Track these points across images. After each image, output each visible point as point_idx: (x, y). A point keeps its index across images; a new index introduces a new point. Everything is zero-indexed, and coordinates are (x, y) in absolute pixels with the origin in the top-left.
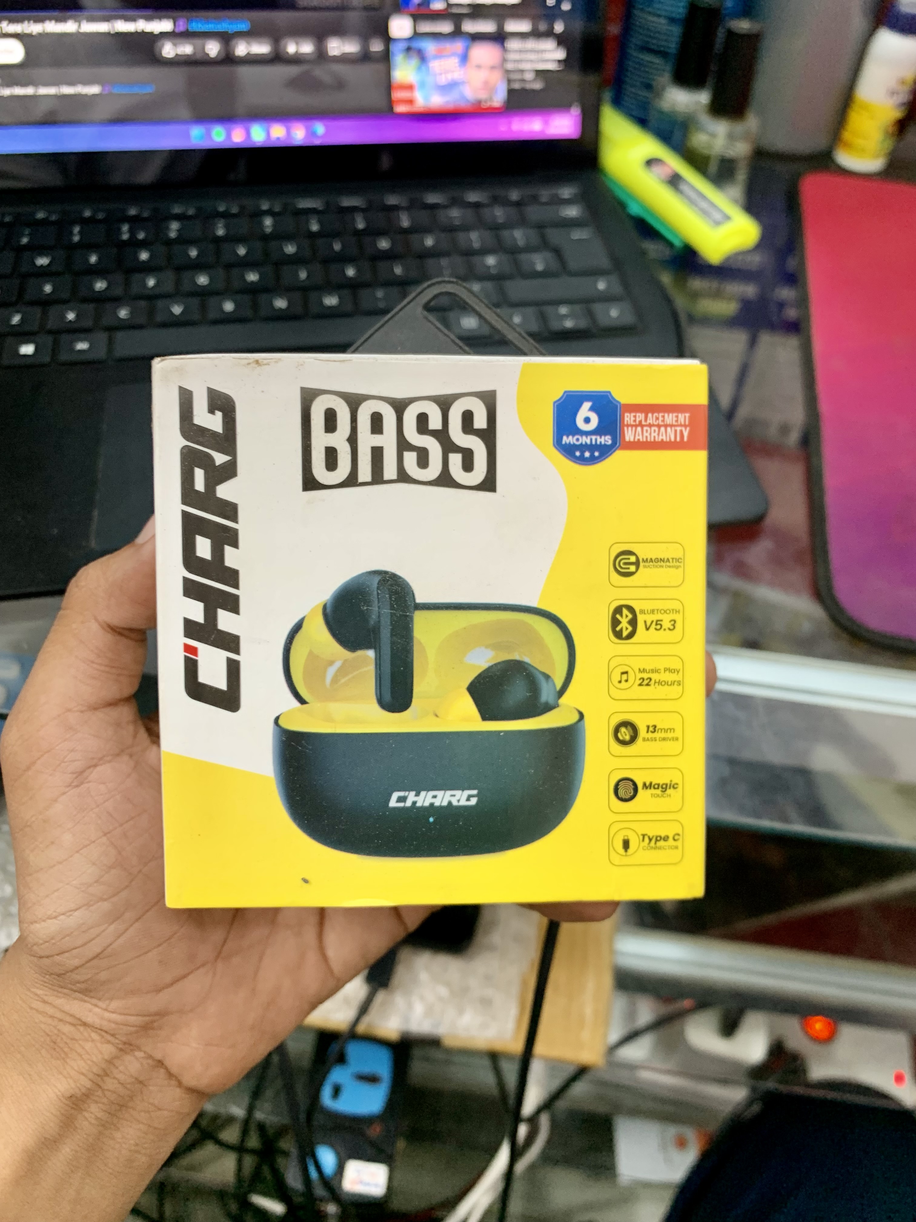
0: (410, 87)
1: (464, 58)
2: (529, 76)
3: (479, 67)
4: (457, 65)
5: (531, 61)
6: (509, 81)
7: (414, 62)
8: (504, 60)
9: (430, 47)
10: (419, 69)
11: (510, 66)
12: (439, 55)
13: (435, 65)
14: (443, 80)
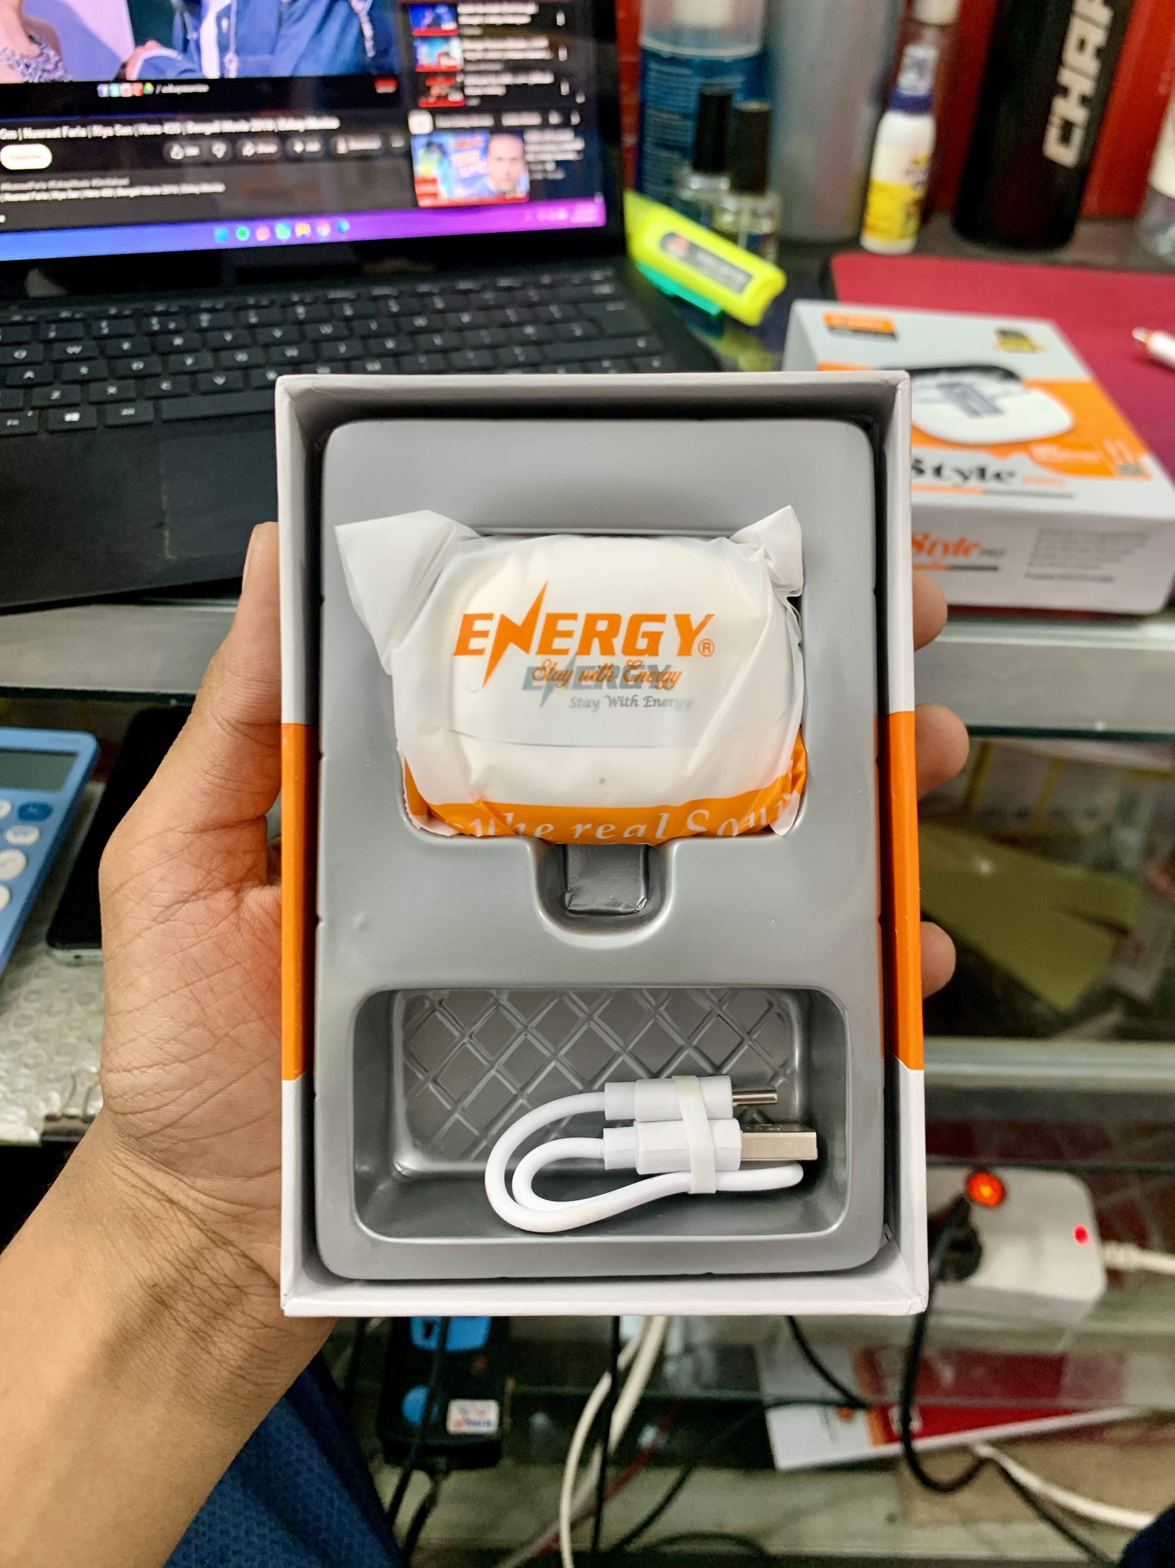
0: (433, 181)
1: (485, 151)
2: (550, 167)
3: (500, 159)
4: (478, 158)
5: (552, 152)
6: (531, 172)
7: (436, 156)
8: (524, 152)
9: (450, 141)
10: (441, 163)
11: (530, 158)
12: (460, 149)
13: (456, 158)
14: (466, 173)
